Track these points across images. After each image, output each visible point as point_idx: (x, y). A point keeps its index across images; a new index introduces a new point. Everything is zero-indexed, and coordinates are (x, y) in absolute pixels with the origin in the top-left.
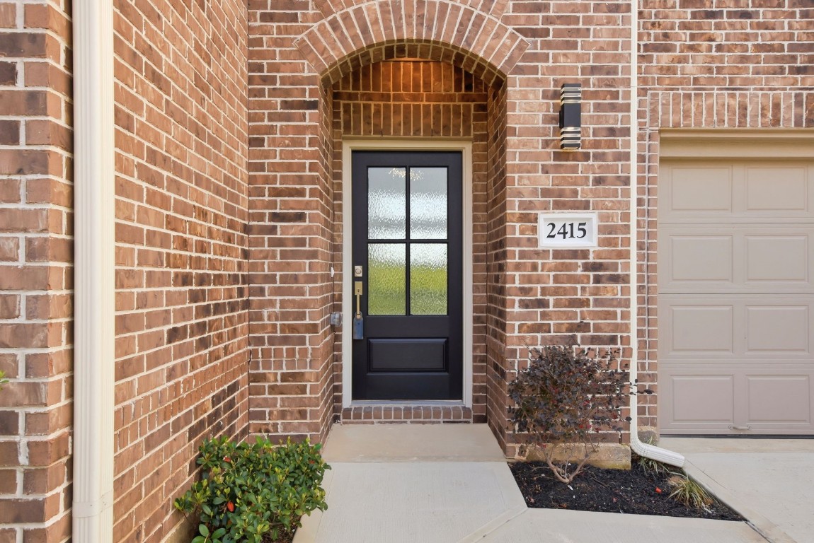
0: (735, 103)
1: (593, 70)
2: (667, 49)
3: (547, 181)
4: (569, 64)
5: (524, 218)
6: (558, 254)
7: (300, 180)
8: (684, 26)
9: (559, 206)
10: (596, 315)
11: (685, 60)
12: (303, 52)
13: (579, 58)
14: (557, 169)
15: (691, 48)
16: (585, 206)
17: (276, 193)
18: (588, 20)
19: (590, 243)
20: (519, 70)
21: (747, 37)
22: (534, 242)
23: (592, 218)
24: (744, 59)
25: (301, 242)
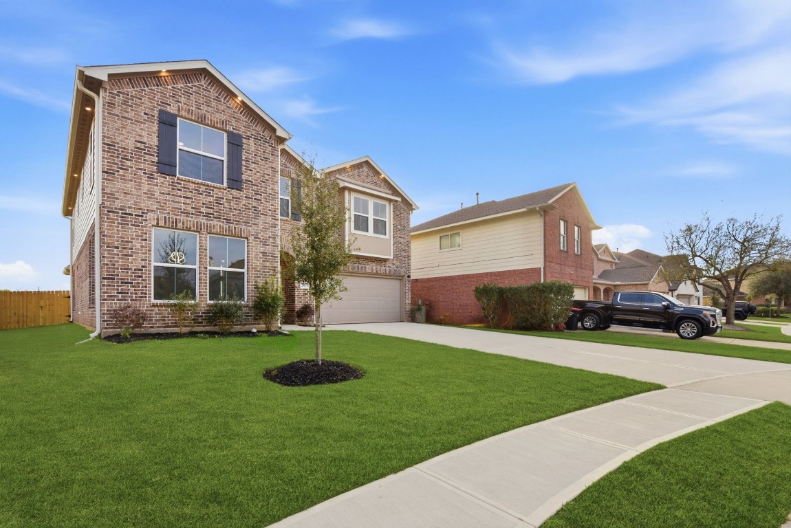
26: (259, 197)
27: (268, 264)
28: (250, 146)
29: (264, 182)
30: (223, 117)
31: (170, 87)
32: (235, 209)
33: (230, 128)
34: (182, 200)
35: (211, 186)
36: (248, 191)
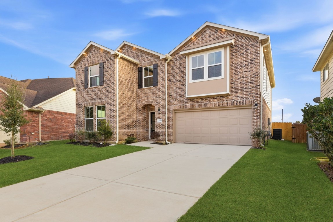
0: (180, 106)
1: (161, 105)
2: (173, 101)
3: (158, 116)
4: (160, 105)
5: (156, 120)
6: (159, 123)
7: (140, 117)
8: (175, 98)
9: (159, 118)
10: (162, 129)
11: (175, 102)
12: (140, 106)
13: (161, 104)
14: (159, 115)
15: (176, 101)
16: (161, 118)
17: (138, 118)
18: (161, 101)
19: (161, 122)
20: (156, 106)
21: (181, 99)
22: (157, 122)
23: (162, 119)
24: (180, 101)
25: (140, 122)
26: (109, 85)
27: (112, 114)
28: (106, 65)
29: (110, 78)
30: (99, 58)
31: (87, 58)
32: (102, 94)
33: (100, 62)
34: (89, 96)
35: (95, 88)
36: (106, 84)
